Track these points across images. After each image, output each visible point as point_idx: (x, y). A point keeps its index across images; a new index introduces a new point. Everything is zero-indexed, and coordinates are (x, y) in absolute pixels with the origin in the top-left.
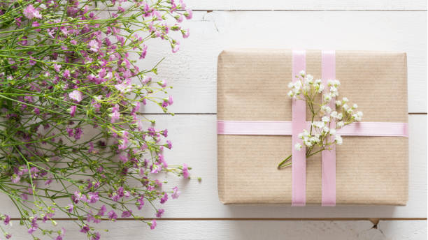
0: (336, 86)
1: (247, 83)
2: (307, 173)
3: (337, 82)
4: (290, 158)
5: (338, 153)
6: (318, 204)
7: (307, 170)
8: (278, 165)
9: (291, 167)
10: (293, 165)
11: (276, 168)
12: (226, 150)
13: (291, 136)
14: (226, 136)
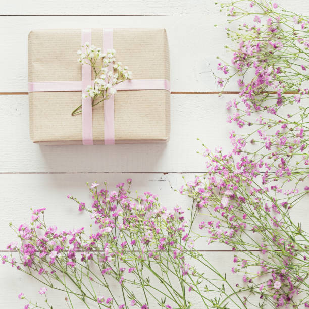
0: (112, 54)
1: (49, 54)
2: (93, 118)
3: (114, 51)
4: (81, 106)
5: (116, 103)
6: (102, 140)
7: (93, 116)
8: (71, 113)
9: (81, 113)
10: (82, 112)
11: (71, 115)
12: (34, 103)
13: (81, 91)
14: (34, 93)
